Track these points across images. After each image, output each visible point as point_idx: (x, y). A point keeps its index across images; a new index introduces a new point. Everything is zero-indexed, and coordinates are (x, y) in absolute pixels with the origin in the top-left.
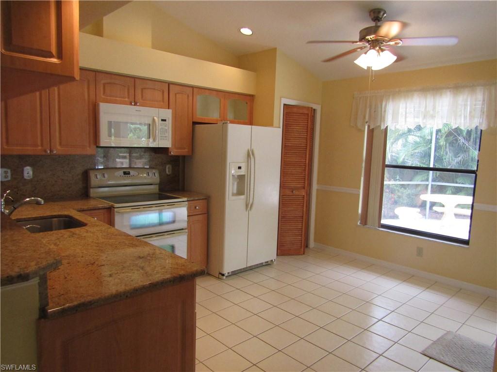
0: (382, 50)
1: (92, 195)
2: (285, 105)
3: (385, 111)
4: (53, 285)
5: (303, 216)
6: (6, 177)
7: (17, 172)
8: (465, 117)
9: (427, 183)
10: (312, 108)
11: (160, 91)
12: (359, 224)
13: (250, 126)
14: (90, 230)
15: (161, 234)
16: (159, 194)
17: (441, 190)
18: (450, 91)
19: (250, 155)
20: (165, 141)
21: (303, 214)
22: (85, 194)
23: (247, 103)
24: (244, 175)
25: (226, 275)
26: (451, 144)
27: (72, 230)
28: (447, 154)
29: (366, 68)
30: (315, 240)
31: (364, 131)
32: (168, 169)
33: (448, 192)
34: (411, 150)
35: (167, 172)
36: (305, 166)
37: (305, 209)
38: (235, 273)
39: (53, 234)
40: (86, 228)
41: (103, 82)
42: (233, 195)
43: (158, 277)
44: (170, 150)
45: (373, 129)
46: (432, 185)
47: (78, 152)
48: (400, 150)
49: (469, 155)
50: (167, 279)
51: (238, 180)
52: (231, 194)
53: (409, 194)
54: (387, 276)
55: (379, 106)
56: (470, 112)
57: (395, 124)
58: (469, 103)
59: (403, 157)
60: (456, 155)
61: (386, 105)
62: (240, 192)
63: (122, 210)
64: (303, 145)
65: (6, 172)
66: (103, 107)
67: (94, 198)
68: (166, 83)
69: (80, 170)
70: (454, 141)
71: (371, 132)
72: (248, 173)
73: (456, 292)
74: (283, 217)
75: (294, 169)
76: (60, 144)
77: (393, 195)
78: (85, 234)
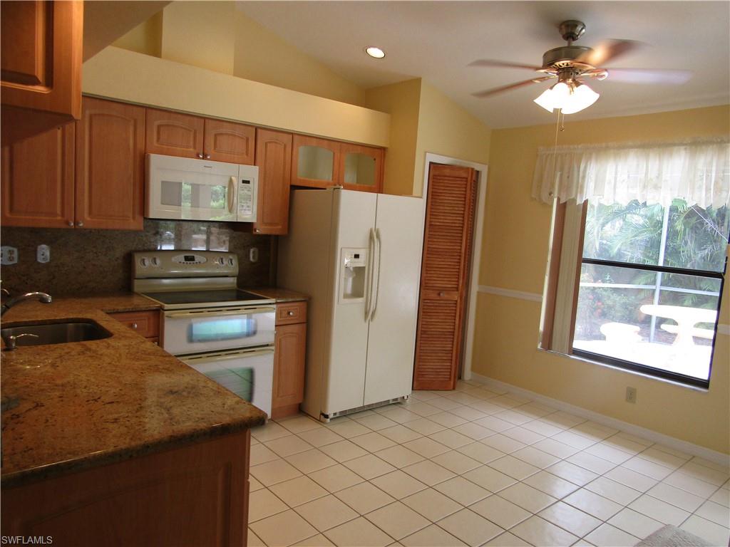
0: (578, 84)
1: (136, 289)
2: (431, 163)
3: (584, 177)
4: (24, 433)
5: (454, 332)
6: (11, 259)
7: (28, 252)
8: (708, 190)
9: (653, 287)
10: (473, 169)
11: (242, 138)
12: (539, 347)
13: (376, 194)
14: (113, 344)
15: (234, 352)
16: (238, 291)
17: (676, 299)
18: (686, 149)
19: (373, 237)
20: (248, 214)
21: (454, 329)
22: (126, 288)
23: (375, 159)
24: (364, 267)
25: (331, 416)
26: (695, 229)
27: (88, 343)
28: (686, 243)
29: (552, 111)
30: (473, 369)
31: (552, 206)
32: (252, 255)
33: (686, 303)
34: (630, 236)
35: (251, 259)
36: (460, 256)
37: (457, 322)
38: (345, 415)
39: (57, 348)
40: (109, 341)
41: (157, 123)
42: (346, 296)
43: (187, 426)
44: (255, 226)
45: (565, 203)
46: (661, 291)
47: (117, 225)
48: (615, 236)
49: (721, 247)
50: (201, 430)
51: (355, 275)
52: (342, 295)
53: (625, 303)
54: (579, 430)
55: (576, 169)
56: (716, 182)
57: (598, 197)
58: (714, 168)
59: (619, 246)
60: (700, 246)
61: (586, 167)
62: (357, 292)
63: (176, 314)
64: (457, 225)
65: (11, 252)
66: (156, 161)
67: (138, 294)
68: (252, 126)
69: (119, 252)
70: (699, 226)
71: (562, 208)
72: (369, 265)
73: (686, 461)
74: (424, 332)
75: (443, 260)
76: (90, 213)
77: (600, 304)
78: (104, 351)
